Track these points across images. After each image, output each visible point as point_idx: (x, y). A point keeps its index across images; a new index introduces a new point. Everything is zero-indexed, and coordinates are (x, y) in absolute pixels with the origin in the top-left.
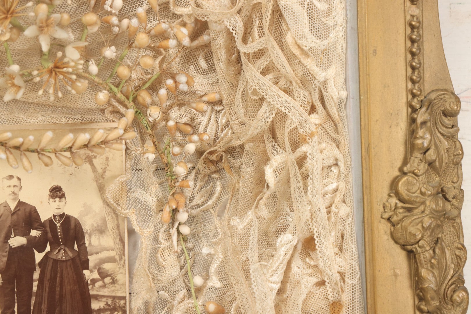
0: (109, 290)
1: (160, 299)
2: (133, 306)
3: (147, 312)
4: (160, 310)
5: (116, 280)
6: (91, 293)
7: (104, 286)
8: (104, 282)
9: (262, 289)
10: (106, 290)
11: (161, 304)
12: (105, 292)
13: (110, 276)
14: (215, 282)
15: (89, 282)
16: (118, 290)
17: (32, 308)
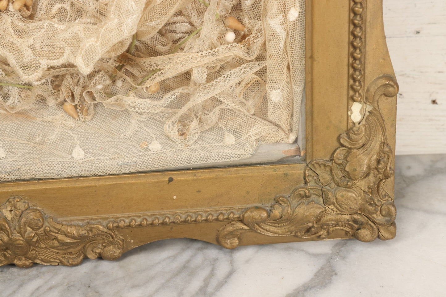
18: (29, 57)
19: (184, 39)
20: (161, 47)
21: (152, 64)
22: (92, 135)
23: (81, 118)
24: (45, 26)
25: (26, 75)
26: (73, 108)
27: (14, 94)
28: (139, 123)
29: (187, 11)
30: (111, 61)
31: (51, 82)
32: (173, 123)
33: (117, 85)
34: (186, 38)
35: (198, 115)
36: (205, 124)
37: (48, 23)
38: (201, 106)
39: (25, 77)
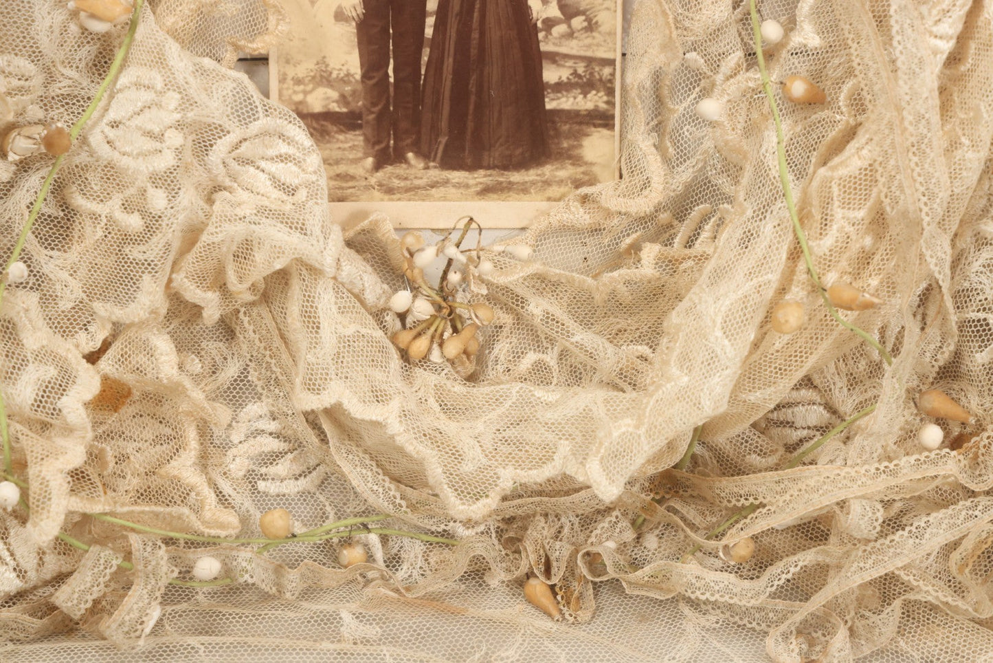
0: (581, 43)
1: (686, 68)
2: (629, 80)
3: (657, 96)
4: (686, 92)
5: (597, 23)
6: (544, 47)
7: (571, 35)
8: (570, 26)
9: (914, 50)
10: (574, 43)
11: (688, 79)
12: (572, 48)
13: (583, 13)
14: (808, 36)
15: (539, 24)
16: (598, 45)
17: (423, 72)
18: (476, 461)
19: (812, 442)
20: (758, 458)
21: (742, 492)
22: (600, 652)
23: (567, 616)
24: (514, 394)
25: (464, 504)
26: (549, 593)
27: (412, 555)
28: (703, 634)
29: (825, 377)
30: (636, 488)
31: (497, 532)
32: (785, 636)
33: (646, 544)
34: (815, 439)
35: (847, 618)
36: (863, 642)
37: (521, 388)
38: (853, 597)
39: (461, 507)
